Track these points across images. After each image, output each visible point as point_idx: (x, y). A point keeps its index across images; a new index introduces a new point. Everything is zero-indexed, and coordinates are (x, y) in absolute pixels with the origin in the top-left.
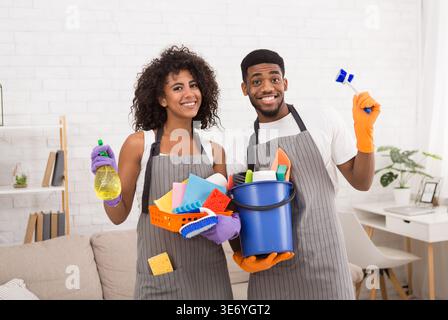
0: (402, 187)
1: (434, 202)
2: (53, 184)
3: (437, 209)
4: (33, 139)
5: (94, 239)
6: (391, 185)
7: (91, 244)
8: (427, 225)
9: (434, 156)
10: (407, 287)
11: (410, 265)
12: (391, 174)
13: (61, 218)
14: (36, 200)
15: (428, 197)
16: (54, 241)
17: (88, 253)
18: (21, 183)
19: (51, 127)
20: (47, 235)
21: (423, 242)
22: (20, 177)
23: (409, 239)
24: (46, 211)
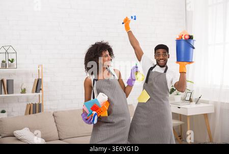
0: (177, 95)
1: (190, 100)
2: (36, 92)
3: (191, 103)
4: (27, 74)
5: (55, 113)
6: (173, 94)
7: (53, 115)
8: (186, 109)
9: (191, 82)
10: (180, 136)
11: (181, 125)
12: (173, 89)
13: (40, 105)
14: (28, 99)
15: (188, 98)
16: (38, 114)
17: (52, 119)
18: (24, 91)
19: (34, 69)
20: (35, 112)
21: (186, 116)
22: (23, 89)
23: (181, 115)
24: (34, 103)
